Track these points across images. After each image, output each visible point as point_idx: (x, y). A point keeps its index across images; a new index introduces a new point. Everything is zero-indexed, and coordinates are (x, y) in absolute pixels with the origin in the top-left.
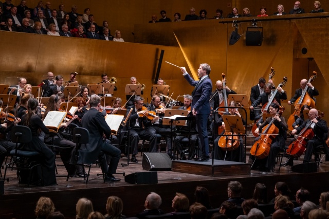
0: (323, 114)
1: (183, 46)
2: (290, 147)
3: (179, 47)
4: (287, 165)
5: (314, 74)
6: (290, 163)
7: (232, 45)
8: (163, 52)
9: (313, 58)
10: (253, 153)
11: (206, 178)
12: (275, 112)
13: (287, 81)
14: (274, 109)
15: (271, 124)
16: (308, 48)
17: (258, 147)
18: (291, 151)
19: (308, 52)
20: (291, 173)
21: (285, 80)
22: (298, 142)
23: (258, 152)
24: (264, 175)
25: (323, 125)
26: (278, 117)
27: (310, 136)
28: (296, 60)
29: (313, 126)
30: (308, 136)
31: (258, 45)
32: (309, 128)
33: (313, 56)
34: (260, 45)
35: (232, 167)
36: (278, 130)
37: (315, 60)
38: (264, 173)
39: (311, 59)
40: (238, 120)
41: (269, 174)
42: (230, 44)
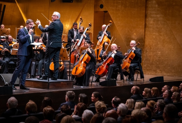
0: (119, 48)
1: (18, 2)
2: (98, 69)
3: (16, 3)
4: (95, 81)
5: (111, 23)
6: (97, 80)
7: (53, 2)
8: (5, 6)
9: (107, 11)
10: (73, 73)
11: (45, 91)
12: (89, 46)
13: (91, 26)
14: (88, 44)
15: (86, 54)
16: (104, 4)
17: (77, 69)
18: (98, 72)
19: (104, 7)
20: (100, 87)
21: (90, 25)
22: (103, 66)
23: (76, 73)
24: (82, 88)
25: (120, 54)
26: (89, 50)
27: (111, 62)
28: (96, 12)
29: (113, 56)
30: (110, 62)
31: (71, 2)
32: (110, 57)
33: (107, 10)
34: (72, 2)
35: (61, 83)
36: (90, 58)
37: (109, 12)
38: (82, 87)
39: (106, 12)
40: (64, 51)
41: (86, 87)
42: (51, 2)
